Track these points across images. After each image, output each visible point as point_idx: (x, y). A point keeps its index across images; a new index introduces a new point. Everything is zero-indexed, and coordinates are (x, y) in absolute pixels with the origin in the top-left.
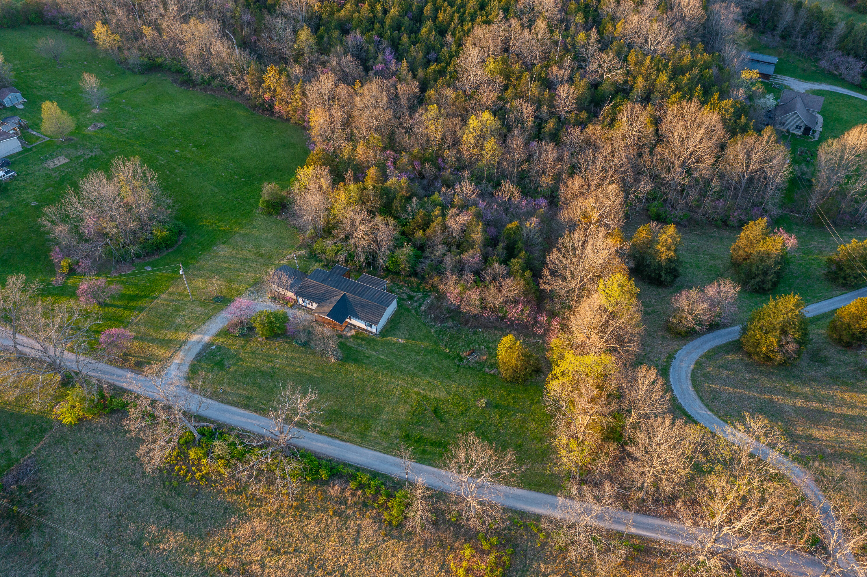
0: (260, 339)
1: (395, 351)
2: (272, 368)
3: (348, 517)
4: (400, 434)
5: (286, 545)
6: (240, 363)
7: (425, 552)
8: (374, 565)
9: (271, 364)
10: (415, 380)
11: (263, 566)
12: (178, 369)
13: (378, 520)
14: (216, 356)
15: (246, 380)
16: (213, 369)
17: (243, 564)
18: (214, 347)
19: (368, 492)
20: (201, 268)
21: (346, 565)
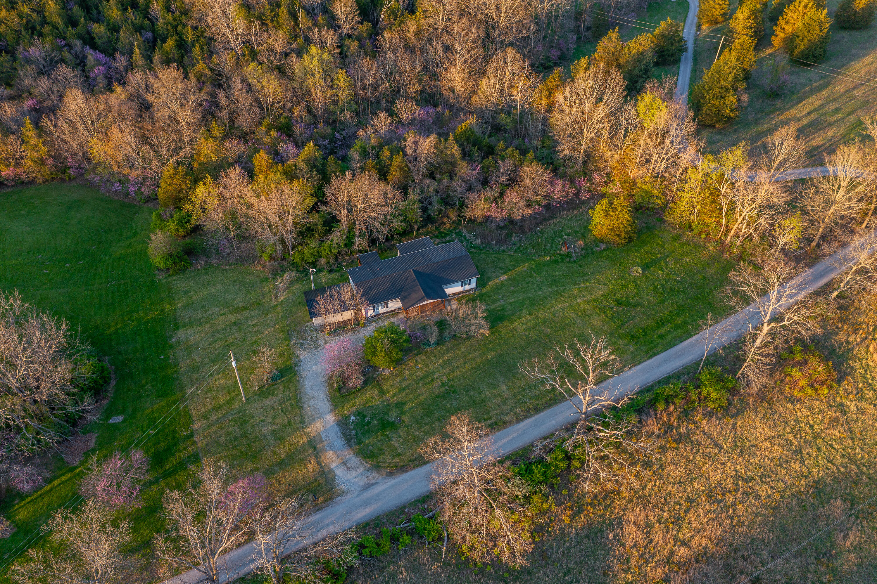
0: (387, 372)
1: (512, 288)
2: (443, 385)
3: (687, 436)
4: (626, 341)
5: (677, 507)
6: (407, 407)
7: (768, 402)
8: (753, 449)
9: (437, 383)
10: (566, 295)
11: (684, 544)
12: (348, 469)
13: (709, 414)
14: (369, 423)
15: (437, 415)
16: (387, 436)
17: (668, 561)
18: (353, 418)
19: (678, 401)
20: (194, 368)
21: (736, 471)
